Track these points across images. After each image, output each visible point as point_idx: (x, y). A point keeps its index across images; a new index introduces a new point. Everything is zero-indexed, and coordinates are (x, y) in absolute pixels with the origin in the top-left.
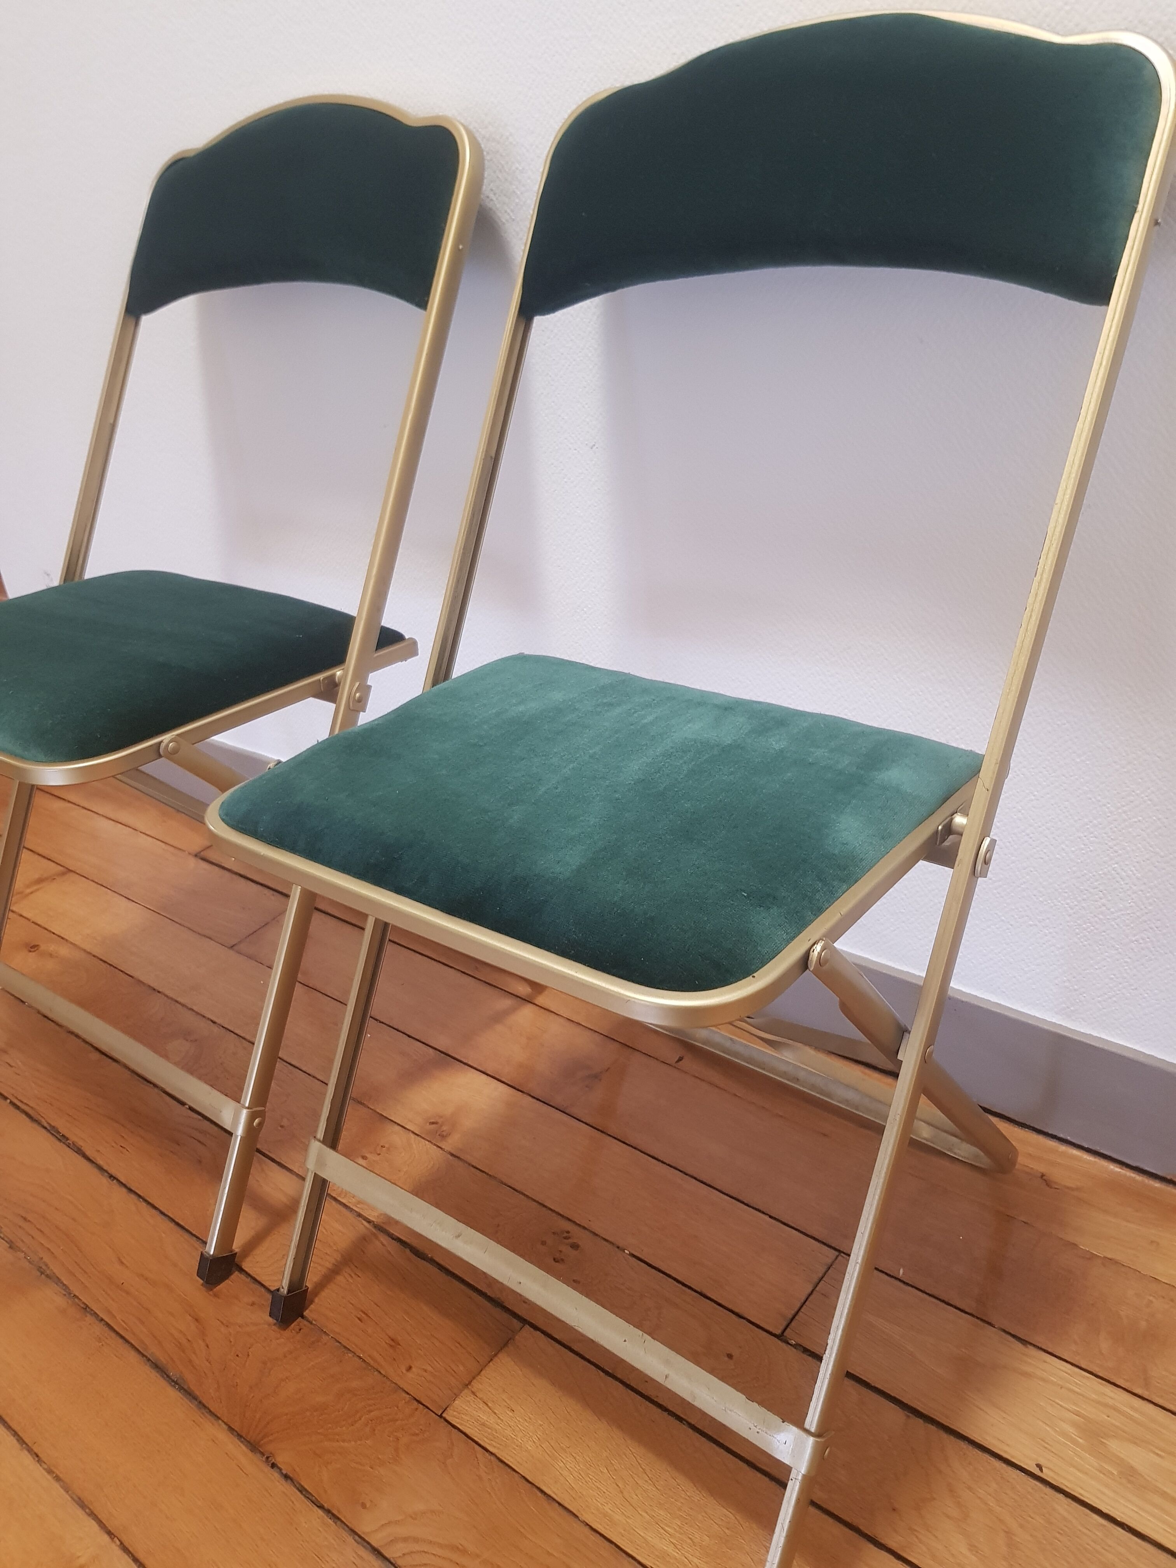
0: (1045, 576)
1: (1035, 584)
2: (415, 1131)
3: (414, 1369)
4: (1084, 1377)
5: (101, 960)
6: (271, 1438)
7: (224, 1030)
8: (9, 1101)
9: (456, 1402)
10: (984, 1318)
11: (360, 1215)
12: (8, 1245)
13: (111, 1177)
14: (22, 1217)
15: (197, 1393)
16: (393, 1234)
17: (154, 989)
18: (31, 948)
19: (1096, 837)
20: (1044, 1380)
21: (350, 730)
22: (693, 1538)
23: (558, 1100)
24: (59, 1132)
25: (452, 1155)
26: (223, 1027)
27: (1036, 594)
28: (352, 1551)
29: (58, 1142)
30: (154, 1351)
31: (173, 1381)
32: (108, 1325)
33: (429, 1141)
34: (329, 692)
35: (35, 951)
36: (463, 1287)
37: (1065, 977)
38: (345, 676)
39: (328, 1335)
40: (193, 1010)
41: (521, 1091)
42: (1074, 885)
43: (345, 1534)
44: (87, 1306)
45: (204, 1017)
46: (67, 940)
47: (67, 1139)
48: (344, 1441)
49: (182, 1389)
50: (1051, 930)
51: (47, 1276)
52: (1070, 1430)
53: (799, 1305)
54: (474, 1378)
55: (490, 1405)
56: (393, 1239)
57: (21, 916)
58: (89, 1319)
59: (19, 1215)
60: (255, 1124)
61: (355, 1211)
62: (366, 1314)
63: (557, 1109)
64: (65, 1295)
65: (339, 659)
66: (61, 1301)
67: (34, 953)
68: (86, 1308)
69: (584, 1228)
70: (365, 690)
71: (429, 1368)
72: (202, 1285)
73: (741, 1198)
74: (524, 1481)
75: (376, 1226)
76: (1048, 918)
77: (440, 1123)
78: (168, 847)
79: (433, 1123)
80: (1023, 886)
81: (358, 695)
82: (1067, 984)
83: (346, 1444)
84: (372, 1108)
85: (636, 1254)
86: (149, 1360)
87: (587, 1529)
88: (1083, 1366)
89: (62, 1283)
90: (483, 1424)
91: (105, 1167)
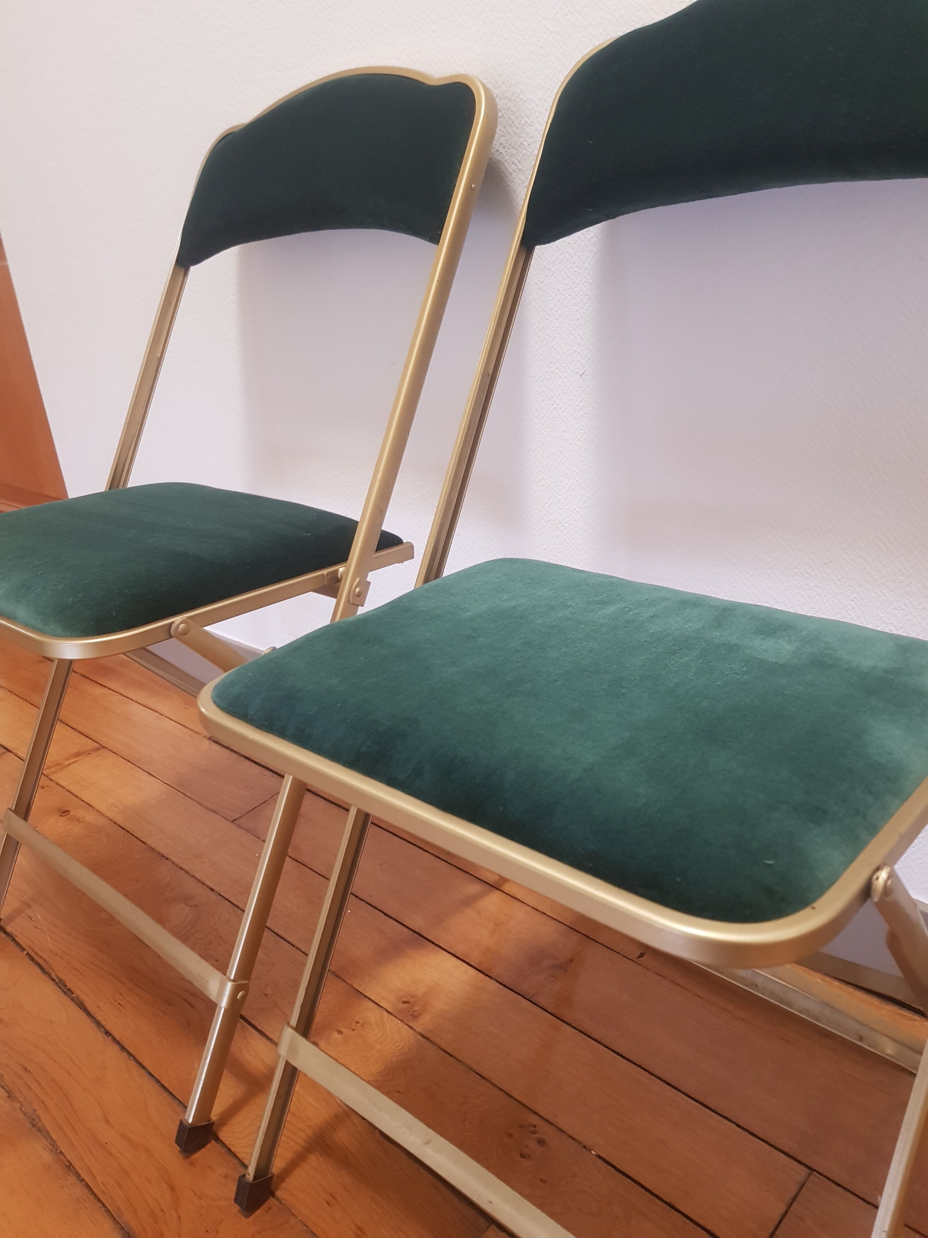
2: (388, 1009)
5: (120, 827)
7: (221, 898)
8: (25, 952)
12: (7, 1094)
13: (107, 1033)
14: (23, 1066)
17: (164, 857)
18: (62, 812)
23: (525, 988)
24: (66, 986)
25: (423, 1036)
26: (219, 895)
29: (63, 995)
32: (88, 1186)
33: (401, 1020)
34: (330, 588)
35: (64, 816)
38: (347, 572)
39: (297, 1218)
40: (193, 876)
44: (71, 1164)
45: (204, 884)
46: (93, 808)
47: (73, 993)
51: (39, 1129)
58: (72, 1178)
59: (21, 1064)
60: (238, 997)
62: (334, 1198)
63: (523, 997)
64: (52, 1151)
66: (47, 1158)
67: (64, 818)
68: (69, 1167)
69: (552, 1124)
70: (365, 586)
72: (179, 1152)
73: (706, 1103)
77: (412, 1002)
78: (187, 731)
79: (405, 1002)
81: (357, 590)
84: (350, 983)
85: (603, 1156)
89: (51, 1138)
91: (103, 1023)
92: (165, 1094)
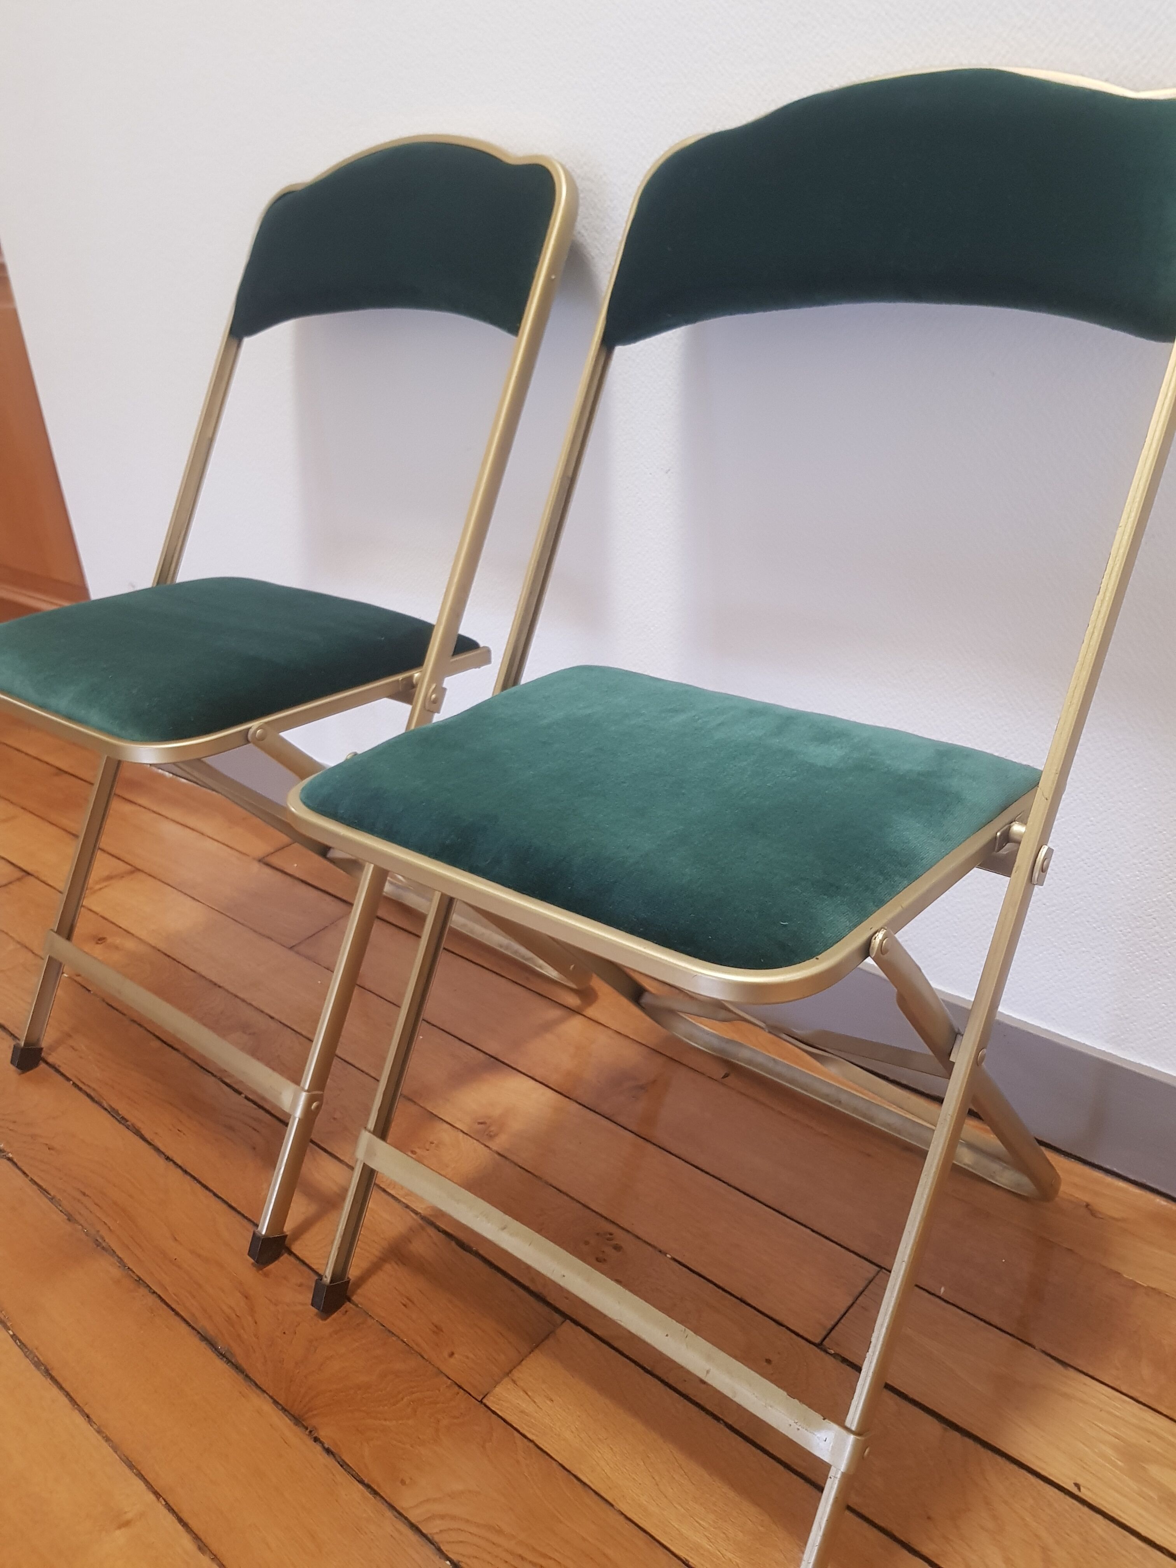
0: (1108, 594)
1: (1098, 603)
2: (464, 1130)
3: (456, 1356)
4: (1124, 1401)
5: (166, 954)
6: (315, 1412)
7: (282, 1025)
8: (71, 1082)
9: (497, 1389)
10: (1024, 1339)
11: (407, 1207)
12: (65, 1217)
13: (168, 1158)
14: (81, 1192)
15: (245, 1366)
16: (439, 1227)
17: (215, 984)
18: (99, 940)
19: (1151, 864)
20: (1082, 1401)
21: (425, 726)
22: (726, 1532)
23: (605, 1108)
24: (119, 1114)
25: (499, 1154)
26: (280, 1022)
27: (1099, 612)
28: (389, 1524)
29: (117, 1123)
30: (204, 1324)
31: (221, 1354)
32: (160, 1297)
33: (476, 1140)
34: (406, 694)
35: (101, 943)
36: (506, 1280)
37: (1116, 1004)
38: (422, 678)
39: (373, 1318)
40: (250, 1004)
41: (569, 1098)
42: (1128, 912)
43: (384, 1508)
44: (140, 1279)
45: (262, 1012)
46: (133, 935)
47: (127, 1121)
48: (385, 1420)
49: (229, 1361)
50: (1103, 957)
51: (103, 1248)
52: (1109, 1452)
53: (838, 1317)
54: (515, 1367)
55: (530, 1394)
56: (439, 1231)
57: (91, 910)
58: (143, 1291)
59: (78, 1189)
60: (313, 1107)
61: (402, 1202)
62: (410, 1300)
63: (603, 1116)
64: (119, 1267)
65: (417, 661)
66: (116, 1272)
68: (140, 1280)
69: (628, 1231)
70: (441, 692)
71: (471, 1356)
72: (253, 1264)
73: (783, 1211)
74: (561, 1469)
75: (423, 1218)
76: (1101, 945)
77: (488, 1123)
78: (233, 852)
79: (481, 1123)
80: (1076, 912)
81: (434, 696)
82: (1118, 1012)
83: (388, 1423)
84: (424, 1107)
85: (677, 1258)
86: (199, 1333)
87: (622, 1518)
88: (1124, 1391)
89: (117, 1256)
90: (522, 1412)
91: (162, 1149)
92: (233, 1213)
